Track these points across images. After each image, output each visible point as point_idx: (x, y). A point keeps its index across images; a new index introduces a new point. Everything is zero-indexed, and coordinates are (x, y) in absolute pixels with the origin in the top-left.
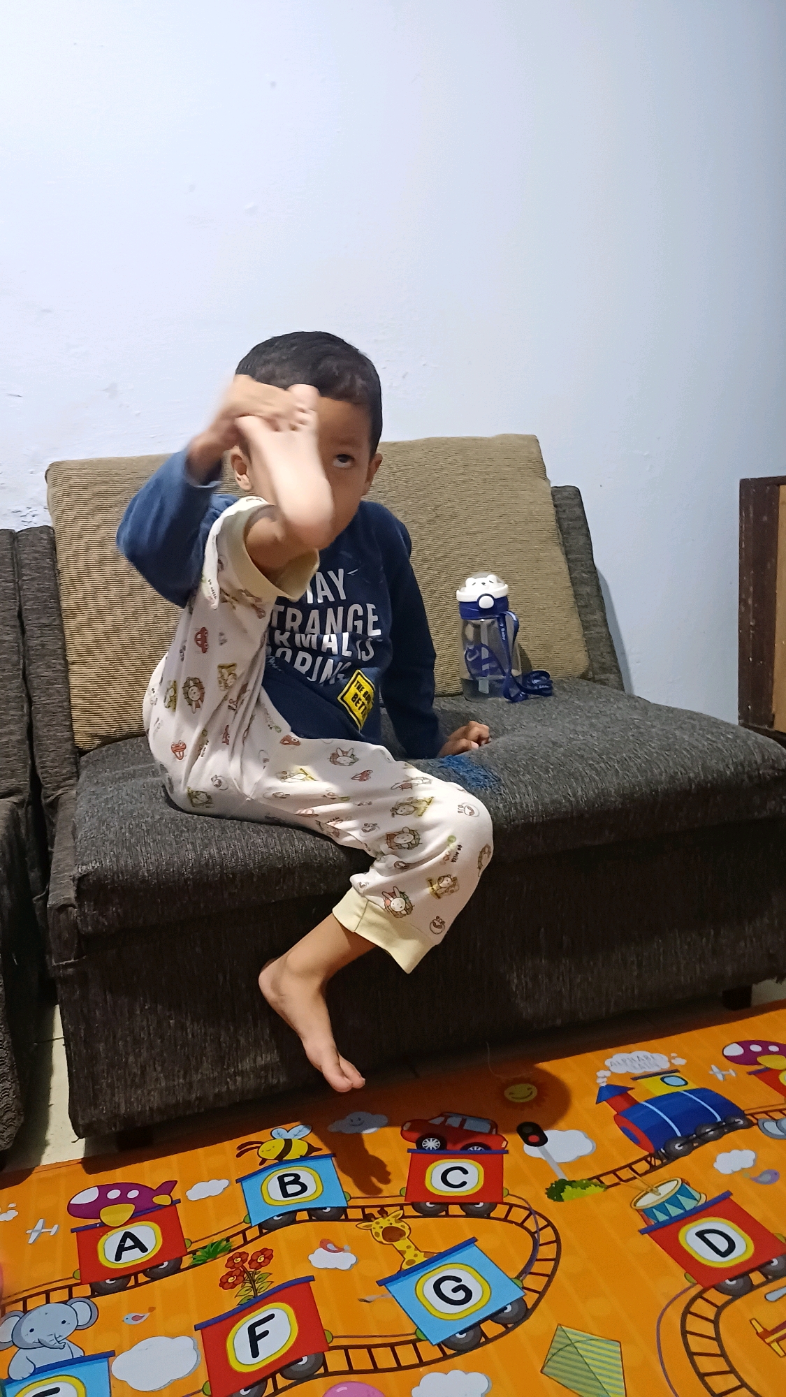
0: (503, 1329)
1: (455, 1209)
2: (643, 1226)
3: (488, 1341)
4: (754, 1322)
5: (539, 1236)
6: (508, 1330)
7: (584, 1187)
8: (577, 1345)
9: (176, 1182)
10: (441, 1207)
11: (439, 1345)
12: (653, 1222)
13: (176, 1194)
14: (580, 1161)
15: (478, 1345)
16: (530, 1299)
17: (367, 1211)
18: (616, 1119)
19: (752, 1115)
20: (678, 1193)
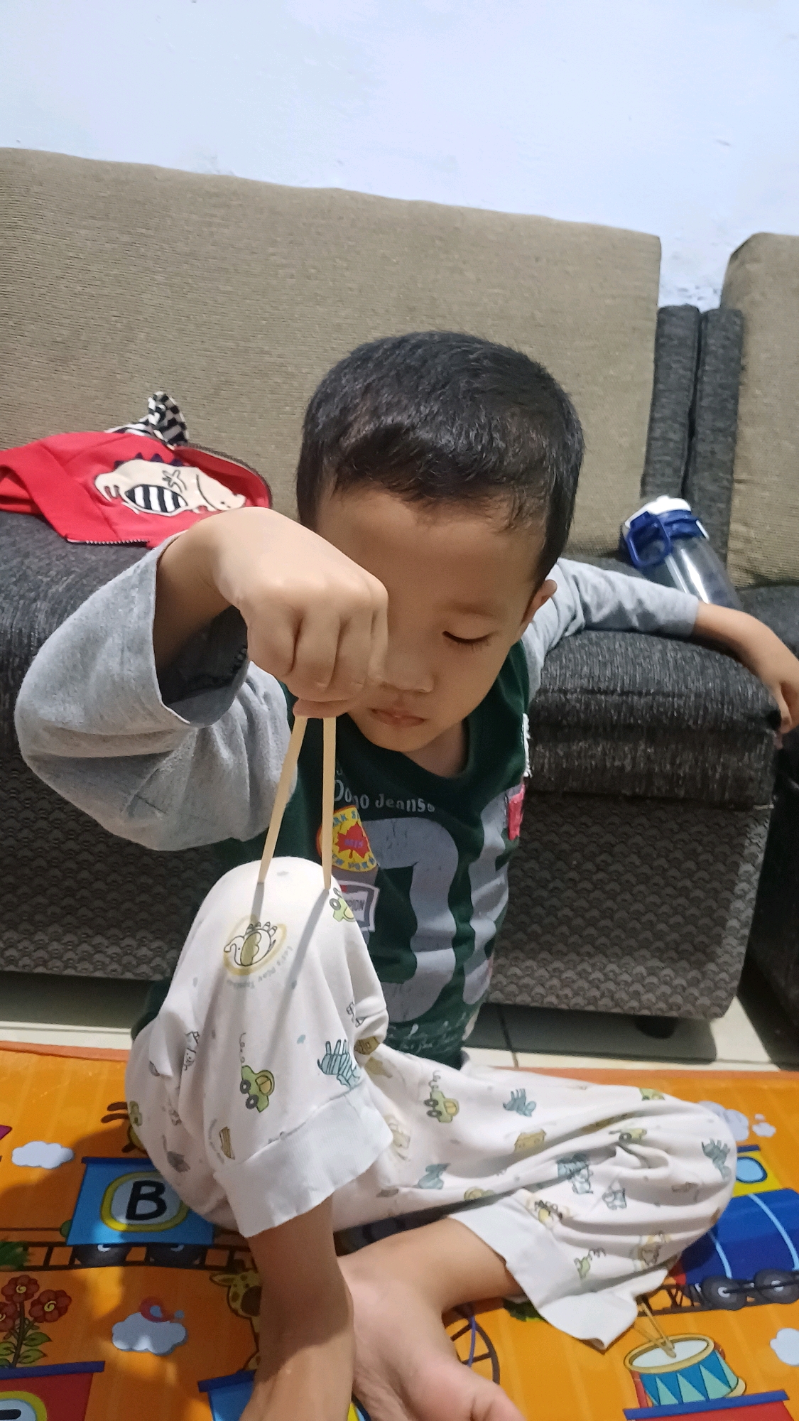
2: (635, 1404)
12: (651, 1402)
20: (702, 1363)
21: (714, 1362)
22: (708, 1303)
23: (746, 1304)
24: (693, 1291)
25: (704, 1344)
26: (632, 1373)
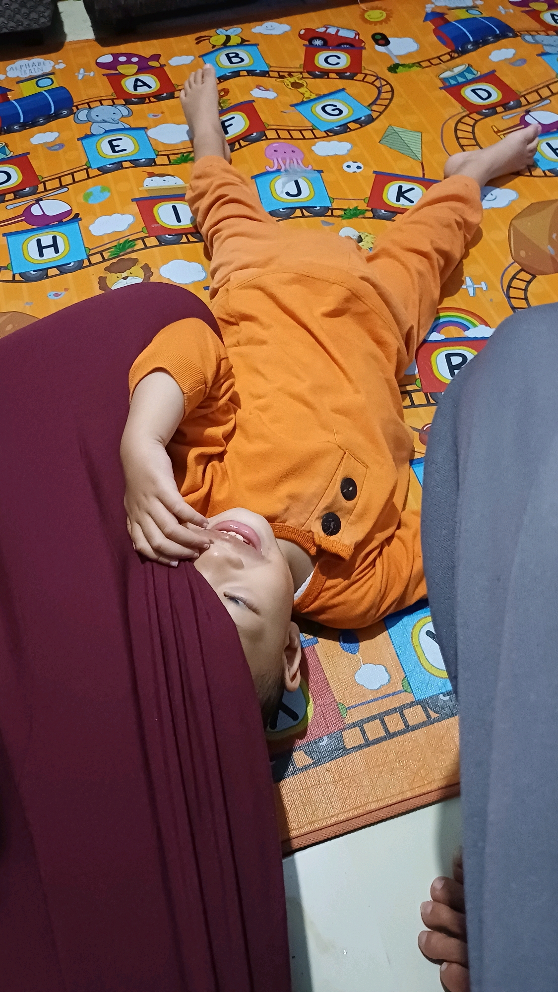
0: (360, 126)
1: (332, 75)
2: (441, 85)
3: (351, 130)
4: (494, 127)
5: (382, 89)
6: (362, 126)
7: (410, 67)
8: (398, 133)
9: (160, 55)
10: (325, 74)
11: (325, 132)
12: (448, 84)
13: (162, 61)
14: (409, 55)
15: (346, 132)
16: (375, 115)
17: (281, 74)
18: (435, 31)
19: (519, 32)
20: (465, 71)
21: (469, 70)
22: (464, 52)
23: (479, 47)
24: (458, 51)
25: (464, 66)
26: (440, 79)
